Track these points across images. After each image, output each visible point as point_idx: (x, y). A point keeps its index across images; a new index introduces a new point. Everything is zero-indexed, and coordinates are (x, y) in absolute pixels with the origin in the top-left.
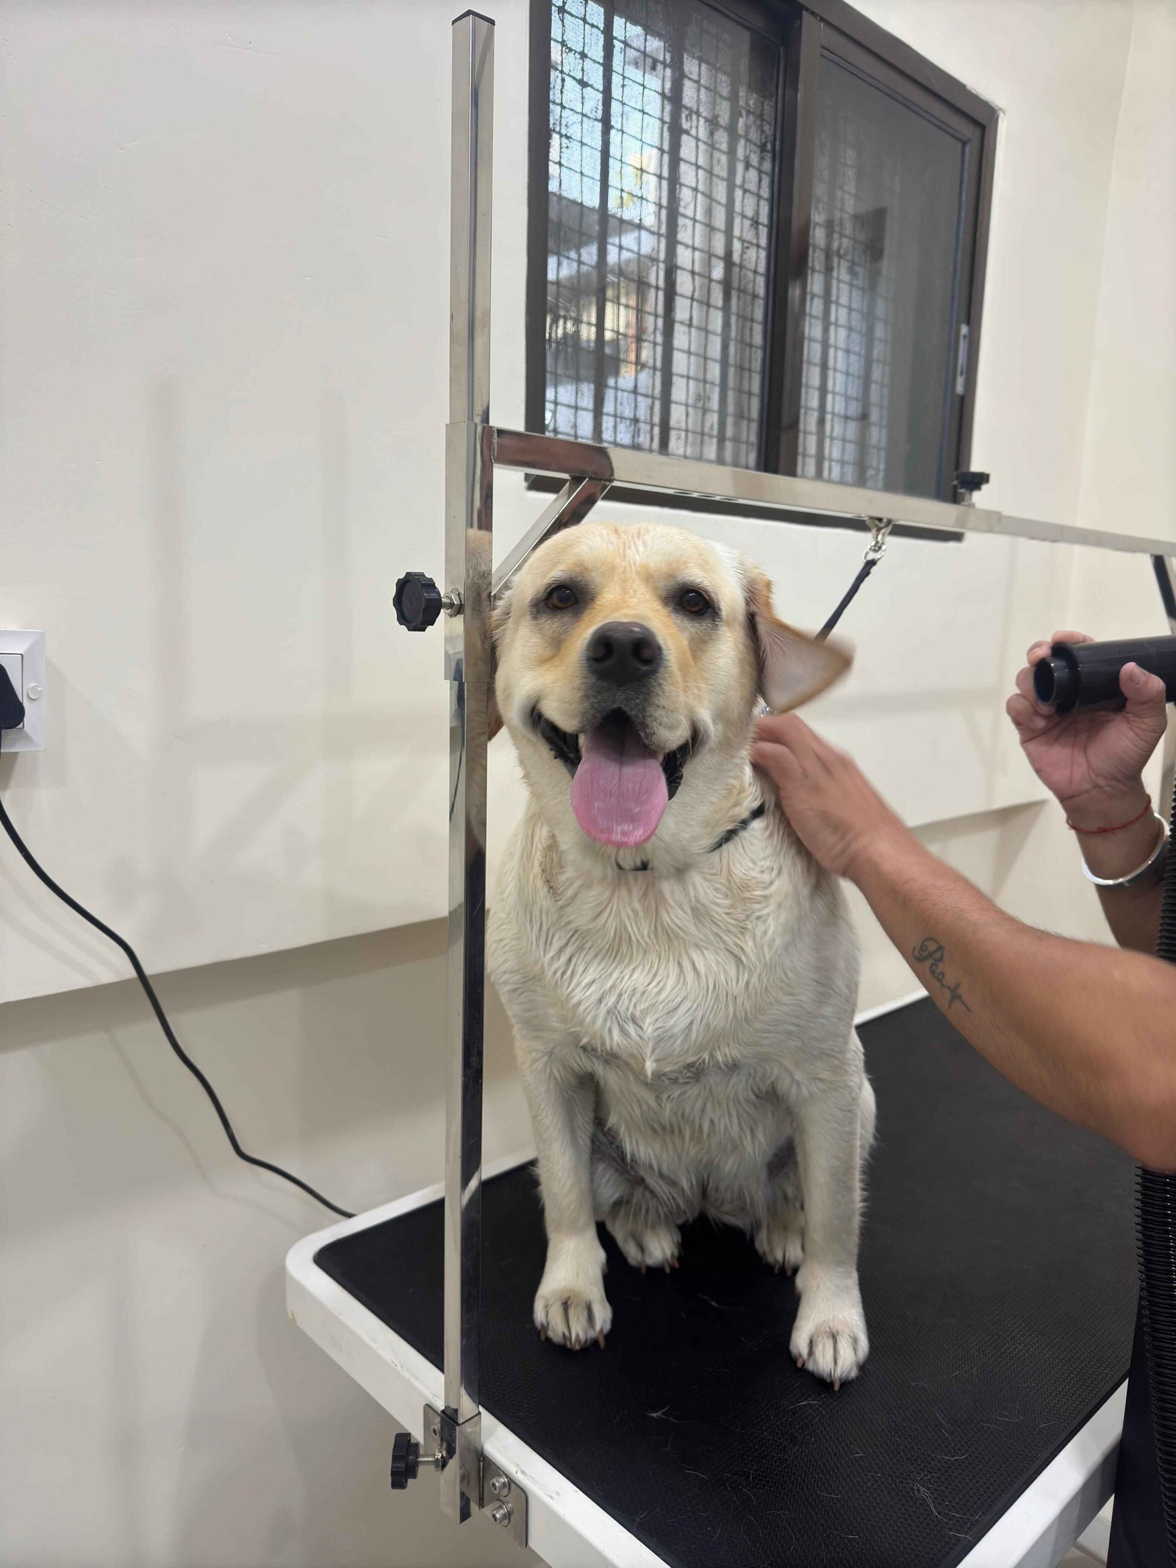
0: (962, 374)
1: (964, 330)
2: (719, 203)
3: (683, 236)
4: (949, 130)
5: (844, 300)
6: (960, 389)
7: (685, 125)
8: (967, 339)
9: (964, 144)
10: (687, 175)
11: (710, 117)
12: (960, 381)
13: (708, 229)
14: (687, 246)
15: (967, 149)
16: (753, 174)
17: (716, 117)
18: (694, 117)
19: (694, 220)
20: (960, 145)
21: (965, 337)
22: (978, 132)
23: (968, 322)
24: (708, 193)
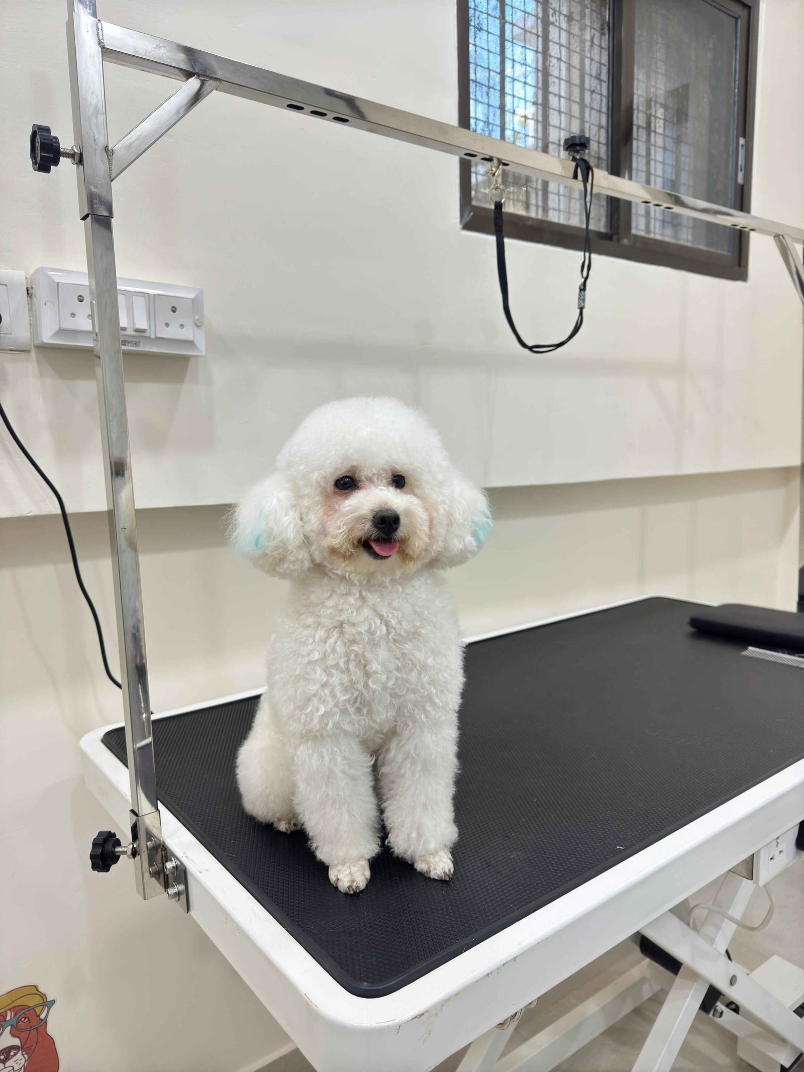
0: (741, 170)
1: (742, 141)
2: (575, 68)
3: (553, 89)
4: (726, 11)
5: (660, 131)
6: (740, 180)
7: (552, 19)
8: (744, 147)
9: (736, 19)
10: (554, 50)
11: (568, 14)
12: (740, 176)
13: (568, 84)
14: (555, 95)
15: (739, 21)
16: (596, 50)
17: (571, 13)
18: (558, 14)
19: (560, 79)
20: (733, 20)
21: (742, 146)
22: (746, 12)
23: (744, 137)
24: (568, 62)
